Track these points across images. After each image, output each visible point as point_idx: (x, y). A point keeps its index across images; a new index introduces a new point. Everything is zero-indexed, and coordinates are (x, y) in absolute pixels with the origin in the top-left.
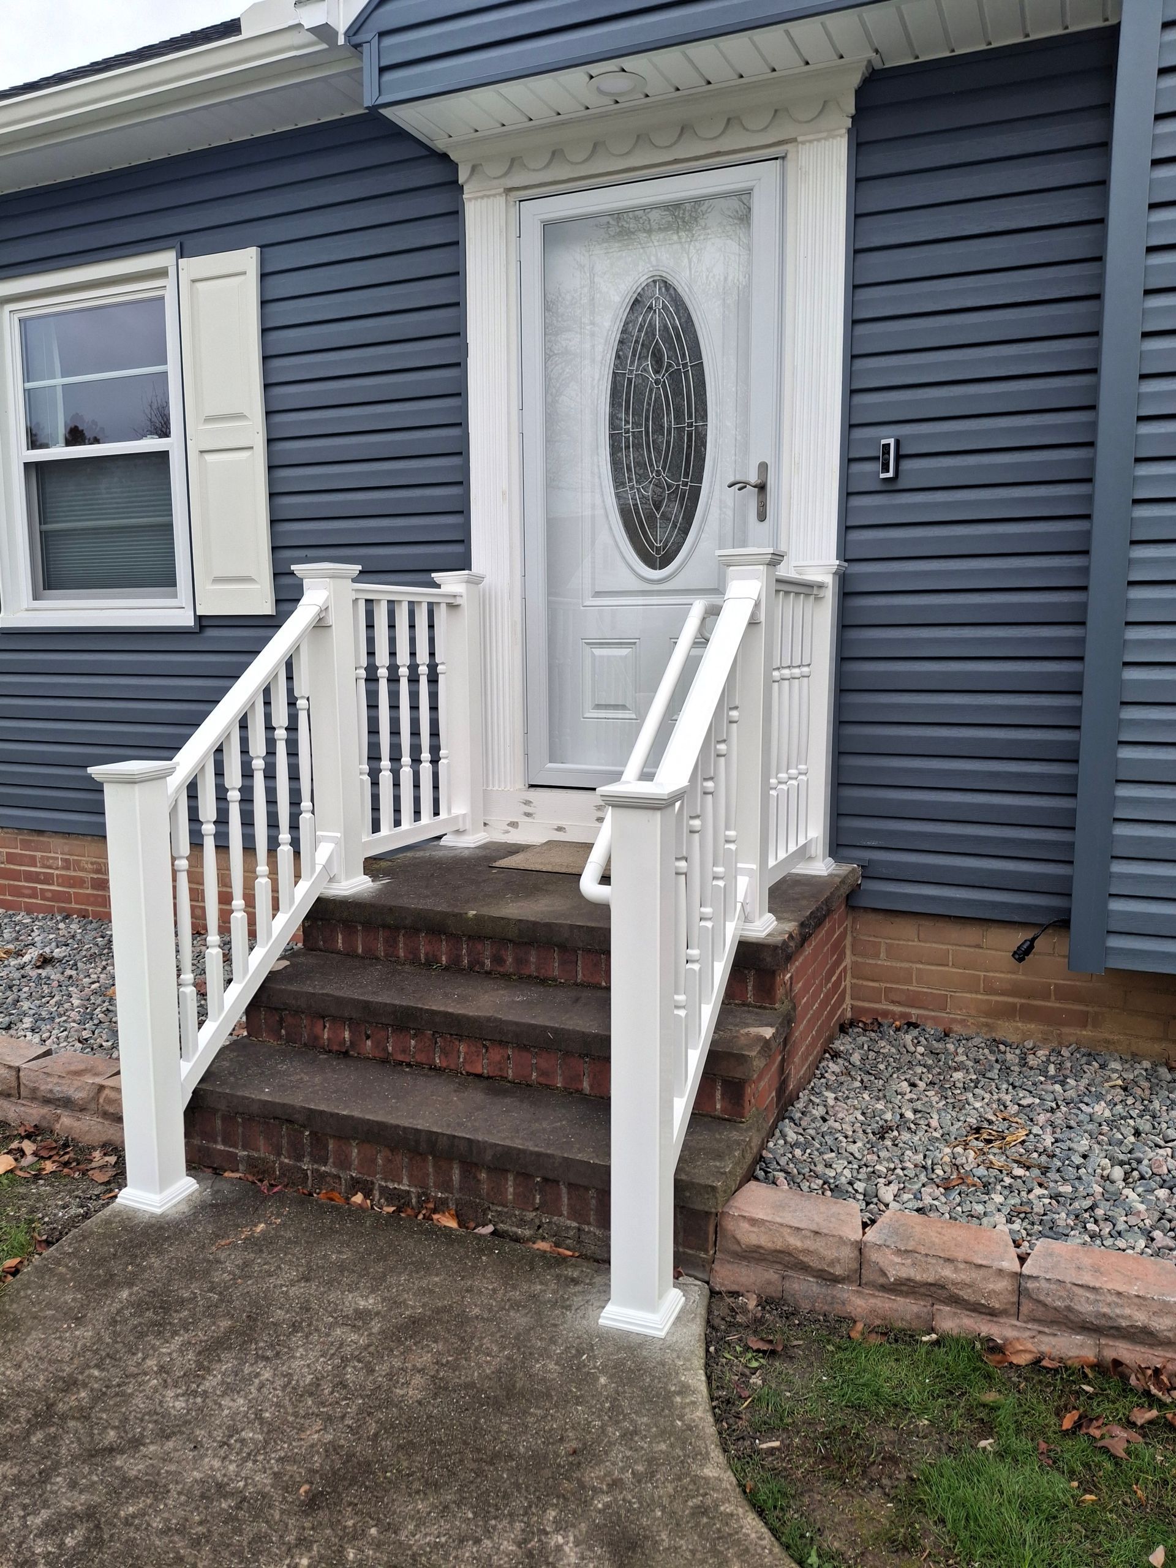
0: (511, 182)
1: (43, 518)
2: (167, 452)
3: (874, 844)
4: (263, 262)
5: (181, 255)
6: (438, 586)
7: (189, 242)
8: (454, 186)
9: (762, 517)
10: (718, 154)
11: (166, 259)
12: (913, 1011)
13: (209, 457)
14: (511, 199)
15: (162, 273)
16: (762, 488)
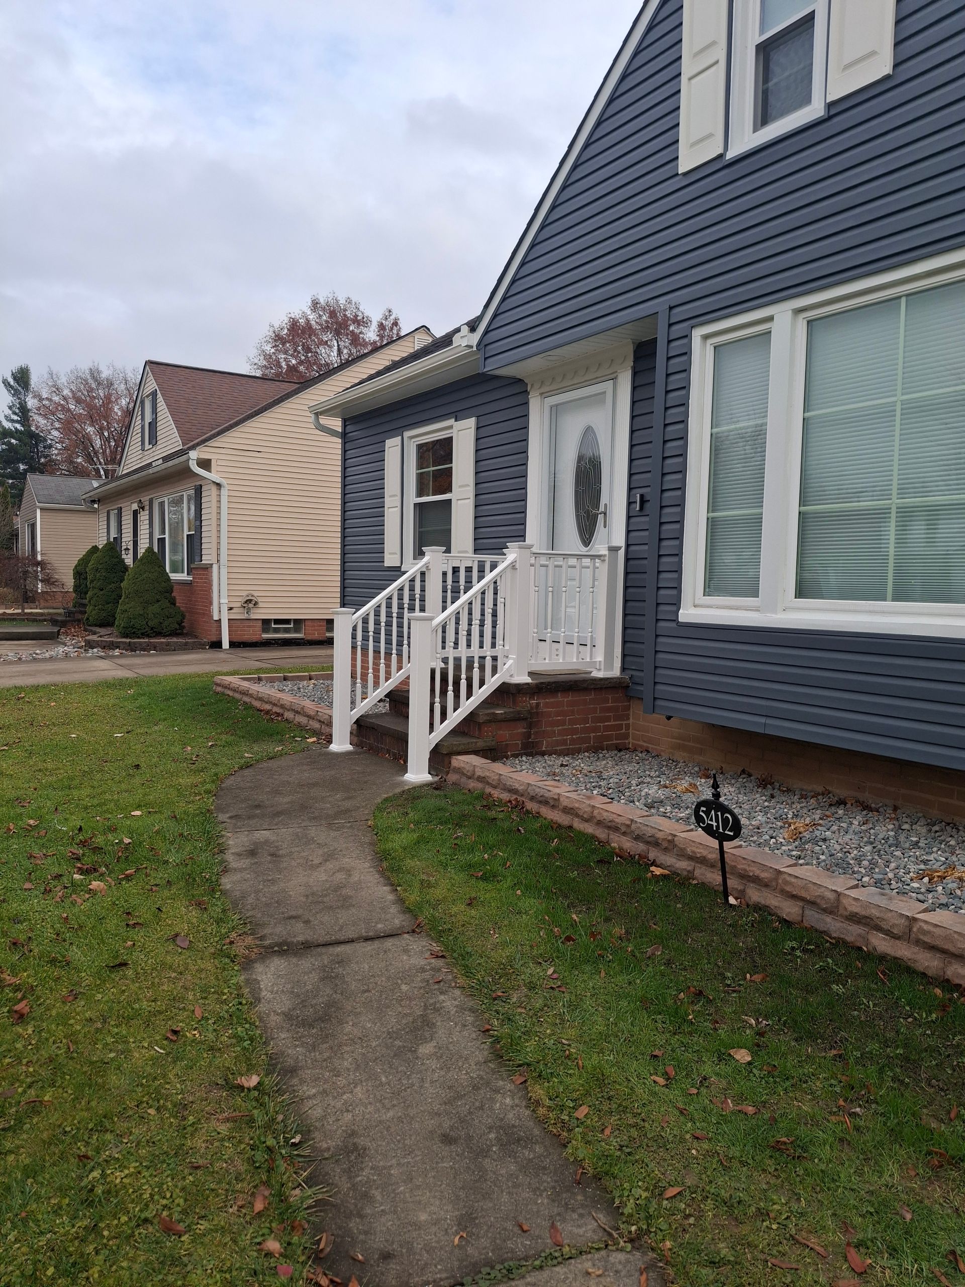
0: (542, 390)
1: (421, 526)
2: (451, 500)
3: (633, 668)
4: (478, 423)
5: (456, 421)
6: (505, 555)
7: (459, 414)
8: (526, 392)
9: (605, 527)
10: (597, 378)
11: (451, 422)
12: (650, 745)
13: (459, 502)
14: (543, 397)
15: (451, 427)
16: (605, 514)
